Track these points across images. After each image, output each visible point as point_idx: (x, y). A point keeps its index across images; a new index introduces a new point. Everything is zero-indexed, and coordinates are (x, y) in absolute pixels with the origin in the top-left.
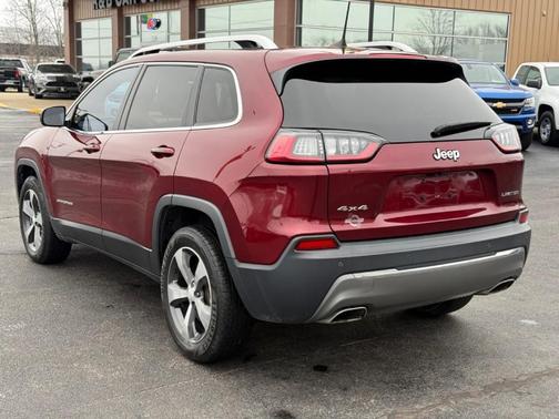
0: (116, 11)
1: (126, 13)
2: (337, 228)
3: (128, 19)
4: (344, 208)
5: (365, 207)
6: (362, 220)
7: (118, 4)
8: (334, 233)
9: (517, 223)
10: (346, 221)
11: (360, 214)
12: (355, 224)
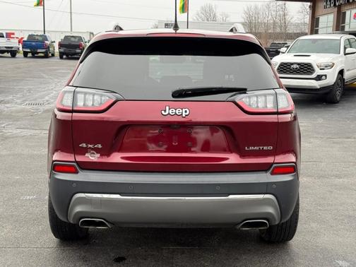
0: (336, 9)
1: (343, 9)
2: (80, 158)
3: (345, 13)
4: (84, 145)
5: (100, 146)
6: (99, 155)
7: (337, 4)
8: (76, 162)
9: (268, 174)
10: (87, 155)
11: (97, 151)
12: (93, 157)
